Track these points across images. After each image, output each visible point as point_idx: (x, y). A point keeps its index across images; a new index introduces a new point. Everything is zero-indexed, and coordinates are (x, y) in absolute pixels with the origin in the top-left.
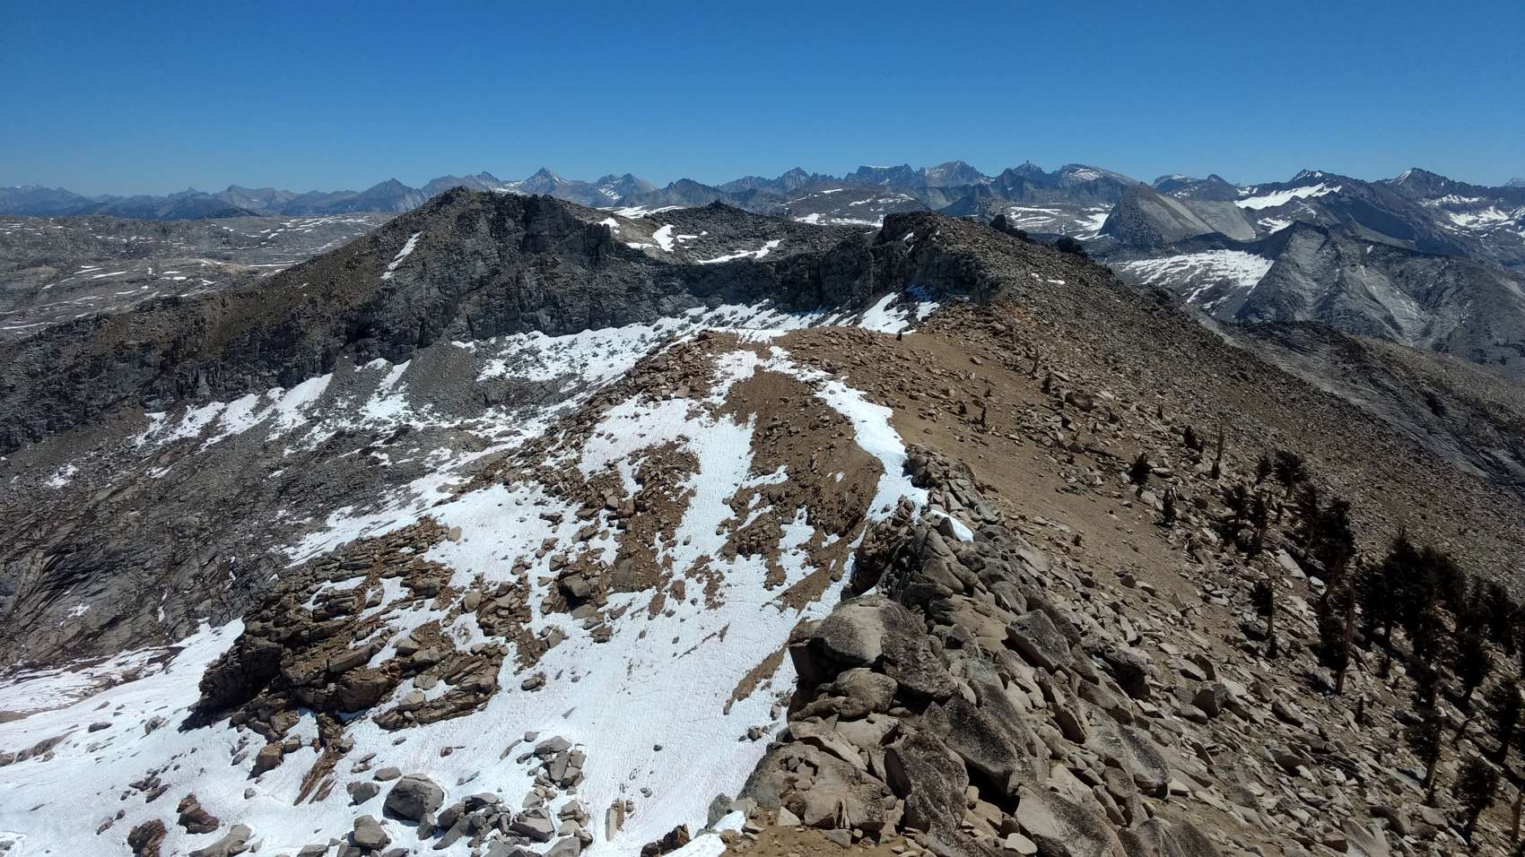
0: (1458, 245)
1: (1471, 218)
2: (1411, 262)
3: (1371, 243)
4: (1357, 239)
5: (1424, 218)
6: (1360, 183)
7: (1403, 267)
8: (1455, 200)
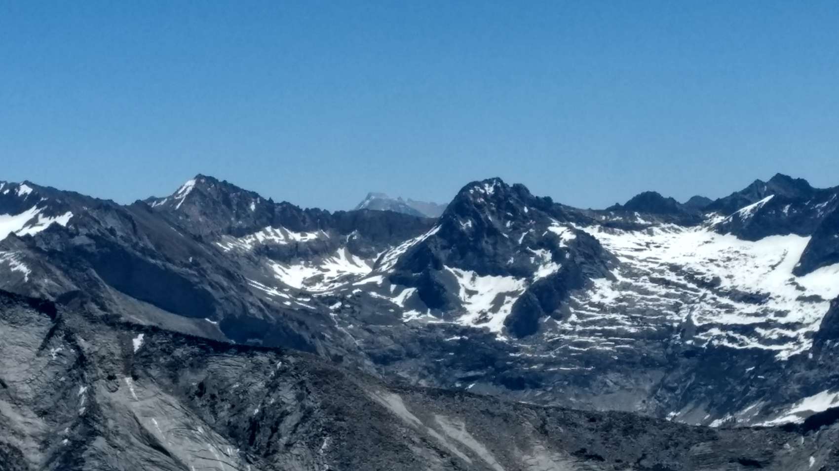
0: (293, 326)
1: (310, 272)
2: (215, 364)
3: (139, 328)
4: (112, 322)
5: (229, 275)
6: (106, 206)
7: (202, 376)
8: (277, 236)
